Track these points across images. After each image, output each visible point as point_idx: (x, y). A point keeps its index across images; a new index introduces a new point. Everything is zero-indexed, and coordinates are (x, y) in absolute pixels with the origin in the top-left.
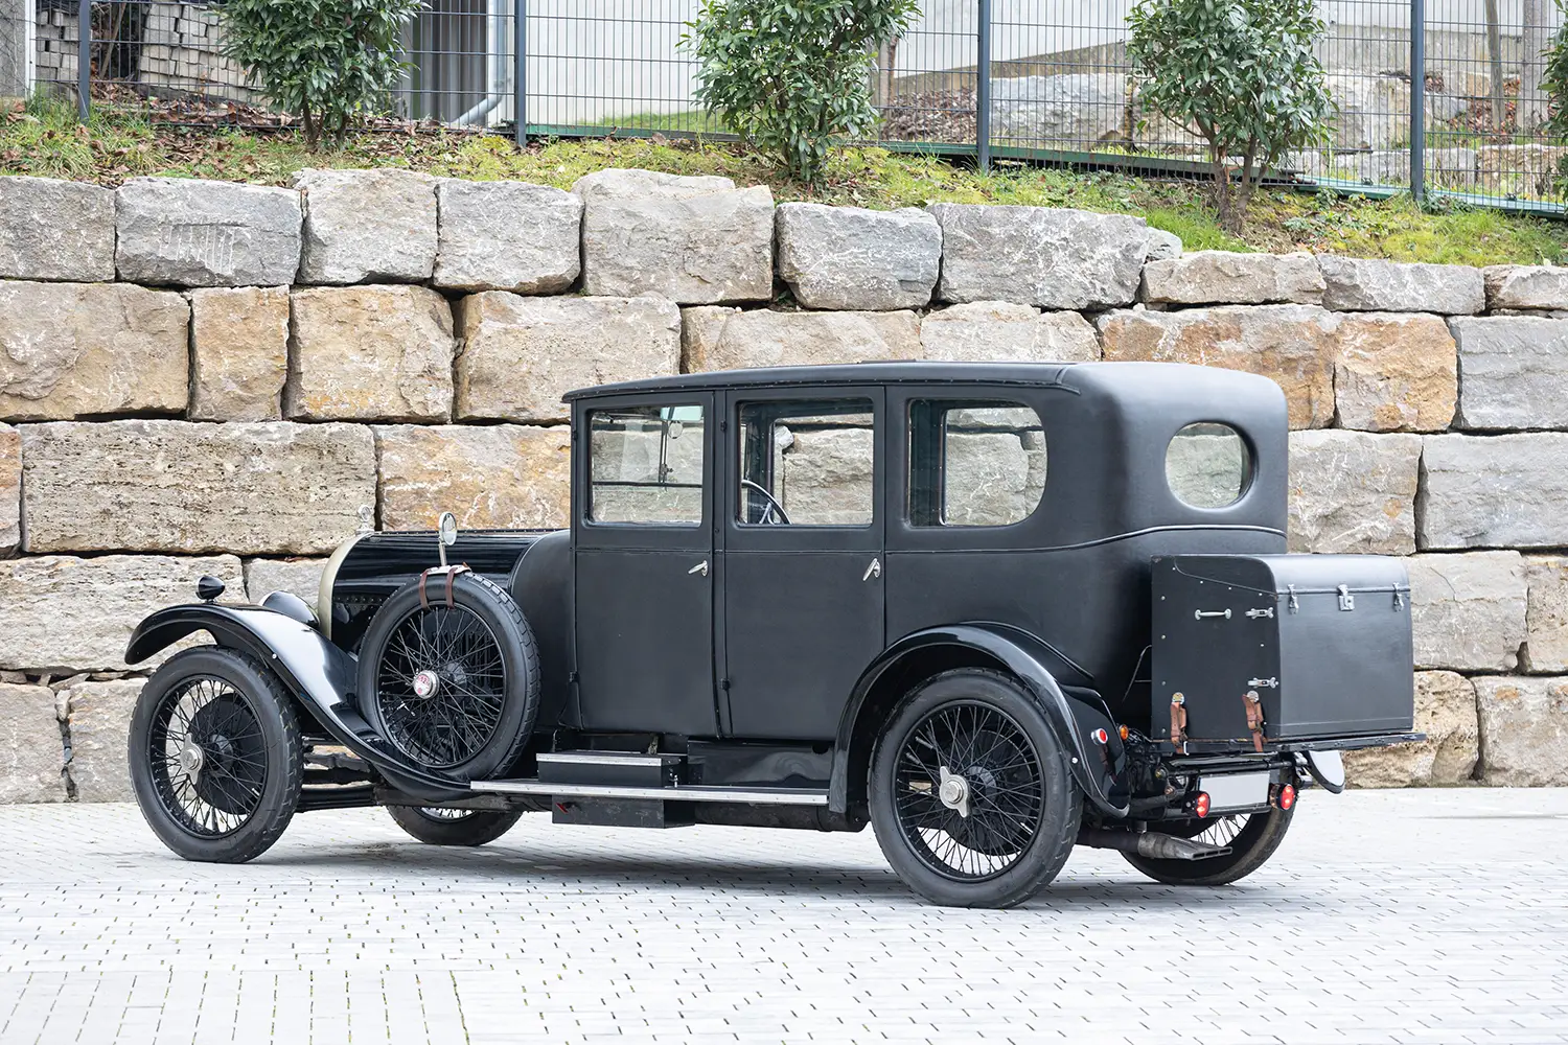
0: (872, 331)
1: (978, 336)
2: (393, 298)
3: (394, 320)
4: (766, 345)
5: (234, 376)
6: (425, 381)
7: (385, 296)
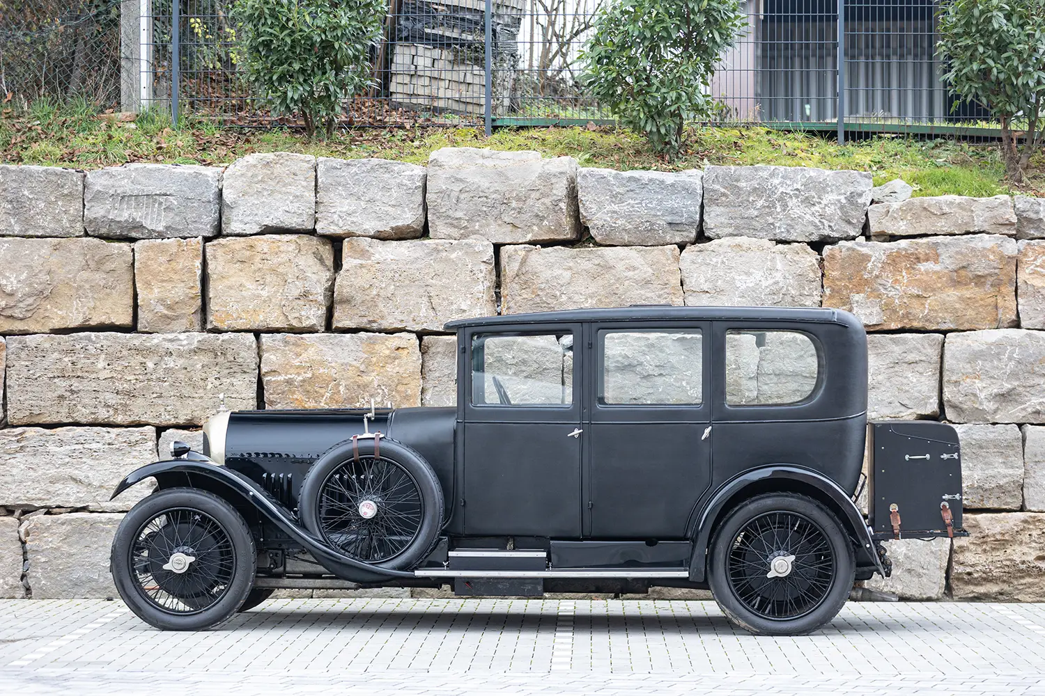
0: (641, 260)
1: (723, 262)
2: (280, 244)
3: (279, 259)
4: (557, 272)
5: (162, 301)
6: (301, 302)
7: (273, 242)
